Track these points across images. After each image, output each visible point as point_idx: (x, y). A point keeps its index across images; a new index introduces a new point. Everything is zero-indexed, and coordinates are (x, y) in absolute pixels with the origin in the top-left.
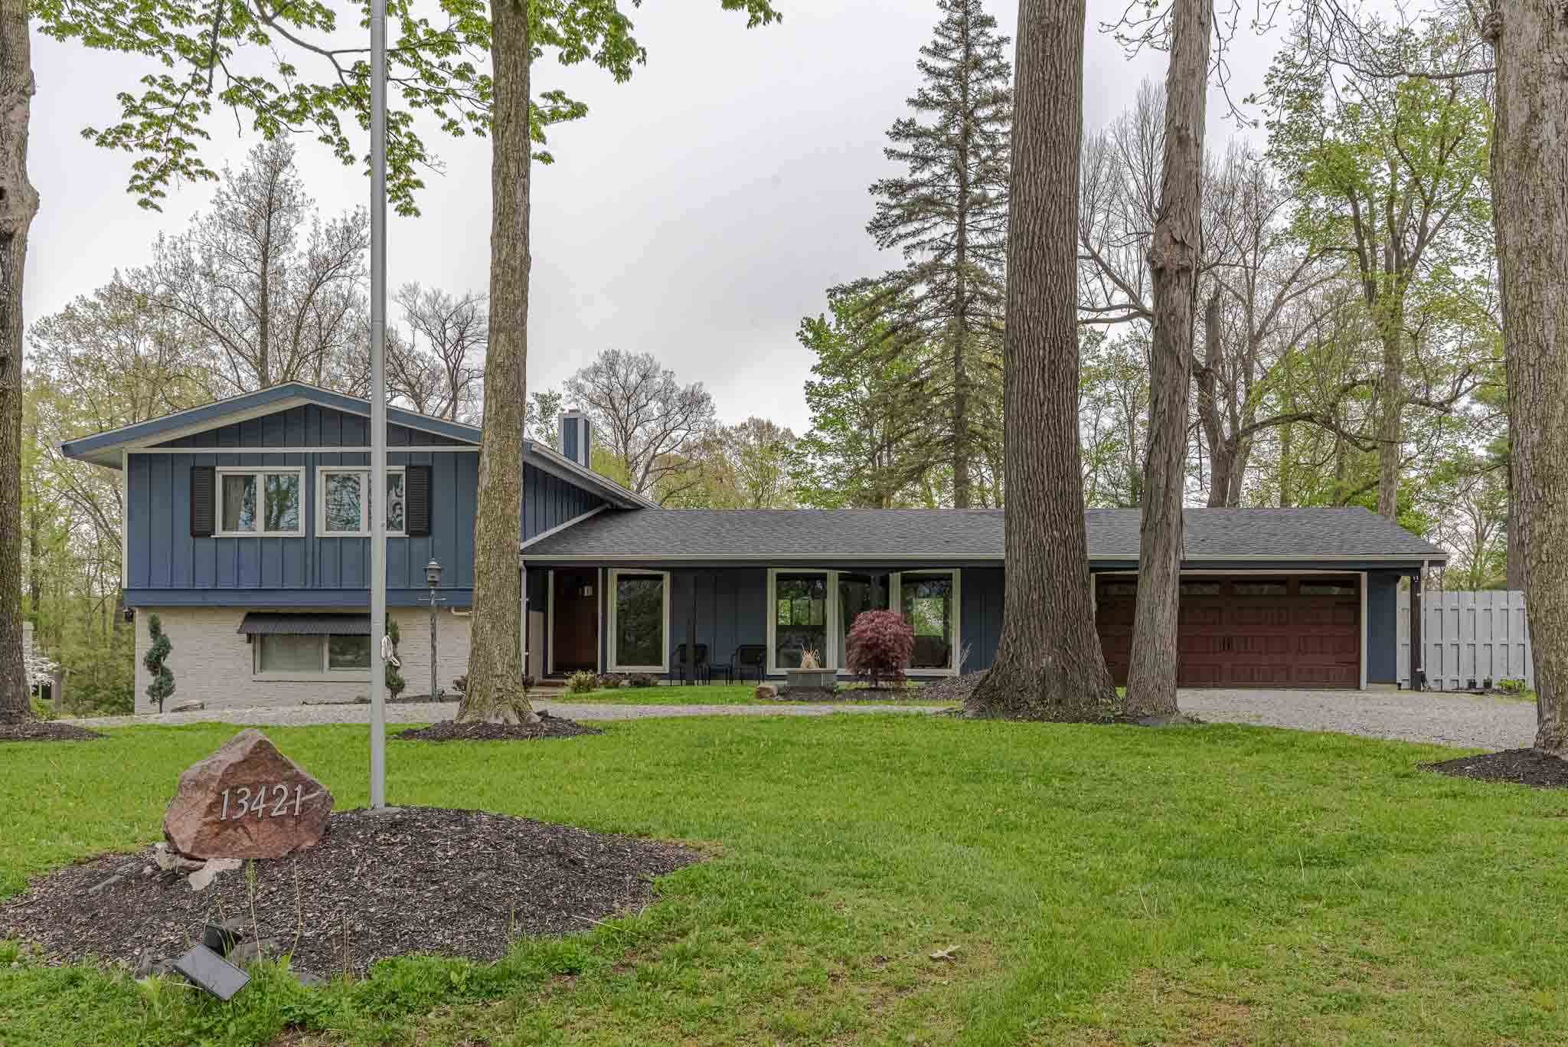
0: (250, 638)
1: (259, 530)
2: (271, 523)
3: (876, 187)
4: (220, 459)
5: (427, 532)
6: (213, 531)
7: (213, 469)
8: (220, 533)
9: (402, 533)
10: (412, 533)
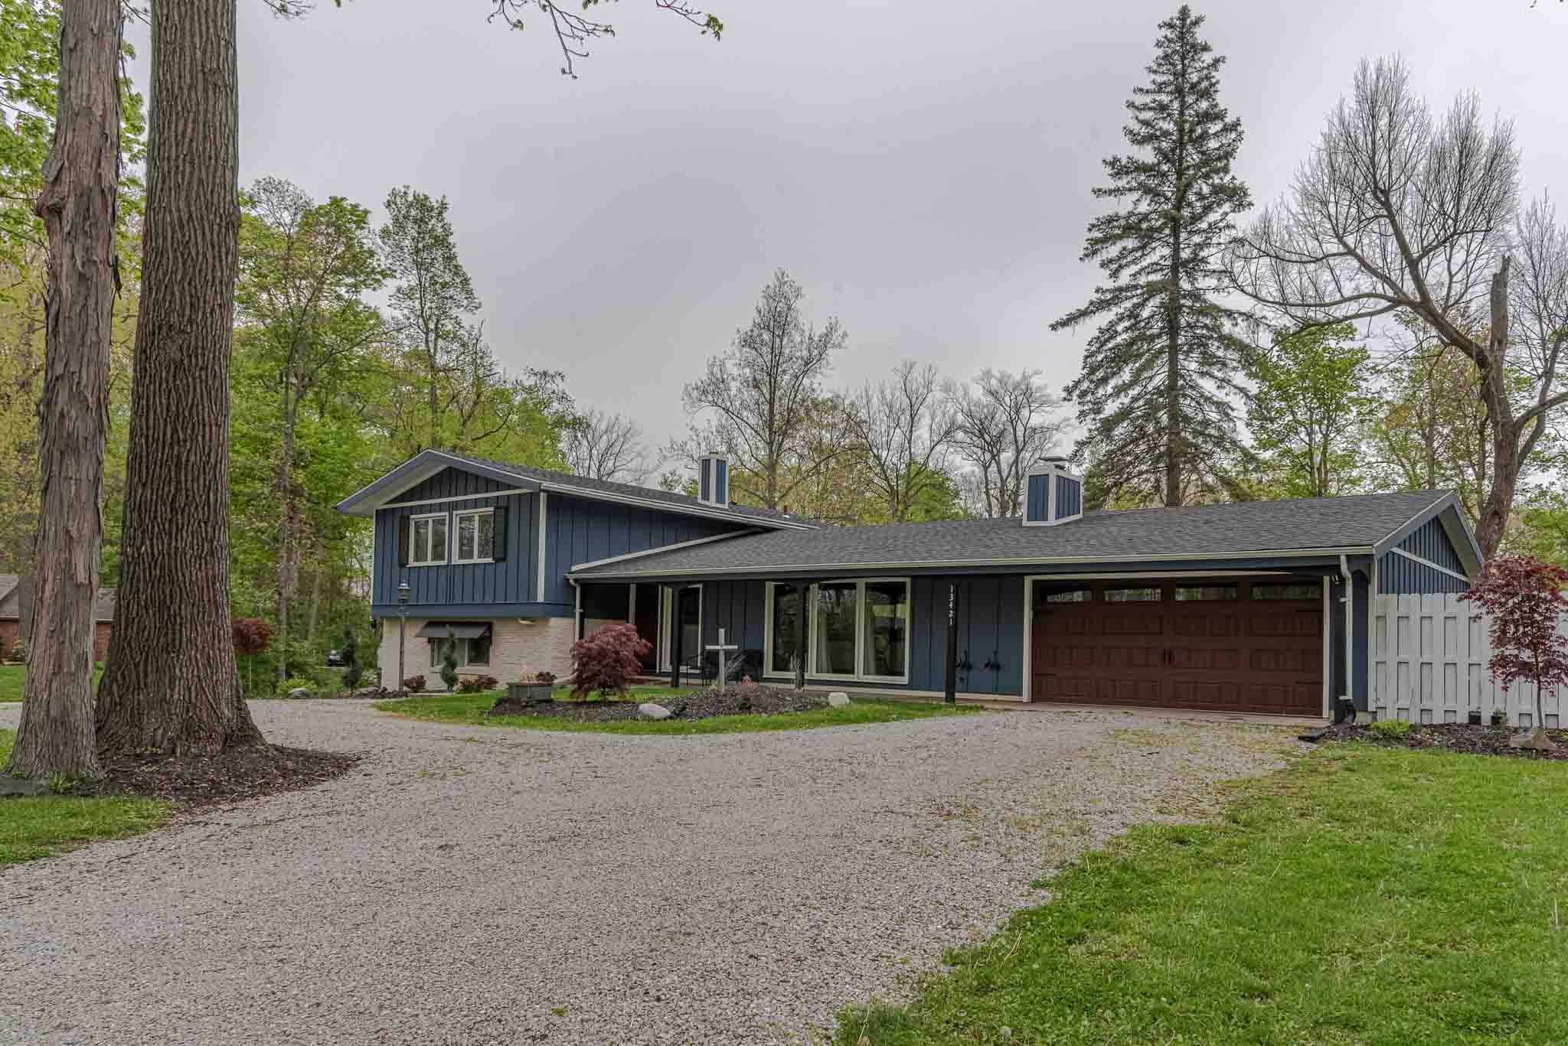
0: (430, 640)
1: (429, 563)
2: (438, 555)
3: (1093, 226)
4: (412, 510)
5: (504, 559)
6: (407, 563)
7: (408, 518)
8: (412, 563)
9: (490, 560)
10: (497, 560)
